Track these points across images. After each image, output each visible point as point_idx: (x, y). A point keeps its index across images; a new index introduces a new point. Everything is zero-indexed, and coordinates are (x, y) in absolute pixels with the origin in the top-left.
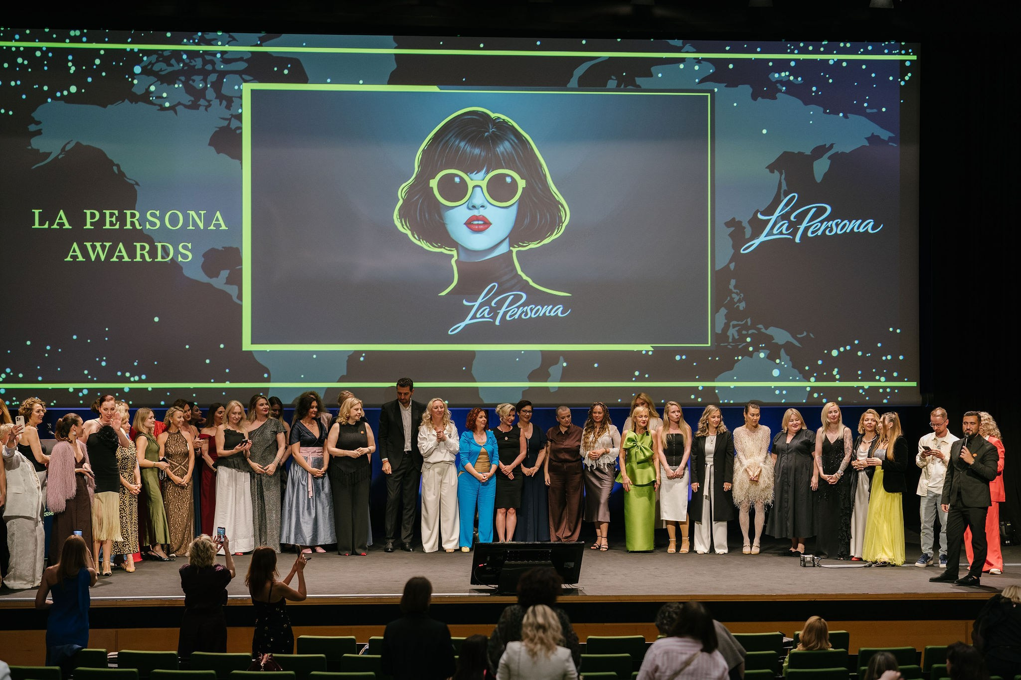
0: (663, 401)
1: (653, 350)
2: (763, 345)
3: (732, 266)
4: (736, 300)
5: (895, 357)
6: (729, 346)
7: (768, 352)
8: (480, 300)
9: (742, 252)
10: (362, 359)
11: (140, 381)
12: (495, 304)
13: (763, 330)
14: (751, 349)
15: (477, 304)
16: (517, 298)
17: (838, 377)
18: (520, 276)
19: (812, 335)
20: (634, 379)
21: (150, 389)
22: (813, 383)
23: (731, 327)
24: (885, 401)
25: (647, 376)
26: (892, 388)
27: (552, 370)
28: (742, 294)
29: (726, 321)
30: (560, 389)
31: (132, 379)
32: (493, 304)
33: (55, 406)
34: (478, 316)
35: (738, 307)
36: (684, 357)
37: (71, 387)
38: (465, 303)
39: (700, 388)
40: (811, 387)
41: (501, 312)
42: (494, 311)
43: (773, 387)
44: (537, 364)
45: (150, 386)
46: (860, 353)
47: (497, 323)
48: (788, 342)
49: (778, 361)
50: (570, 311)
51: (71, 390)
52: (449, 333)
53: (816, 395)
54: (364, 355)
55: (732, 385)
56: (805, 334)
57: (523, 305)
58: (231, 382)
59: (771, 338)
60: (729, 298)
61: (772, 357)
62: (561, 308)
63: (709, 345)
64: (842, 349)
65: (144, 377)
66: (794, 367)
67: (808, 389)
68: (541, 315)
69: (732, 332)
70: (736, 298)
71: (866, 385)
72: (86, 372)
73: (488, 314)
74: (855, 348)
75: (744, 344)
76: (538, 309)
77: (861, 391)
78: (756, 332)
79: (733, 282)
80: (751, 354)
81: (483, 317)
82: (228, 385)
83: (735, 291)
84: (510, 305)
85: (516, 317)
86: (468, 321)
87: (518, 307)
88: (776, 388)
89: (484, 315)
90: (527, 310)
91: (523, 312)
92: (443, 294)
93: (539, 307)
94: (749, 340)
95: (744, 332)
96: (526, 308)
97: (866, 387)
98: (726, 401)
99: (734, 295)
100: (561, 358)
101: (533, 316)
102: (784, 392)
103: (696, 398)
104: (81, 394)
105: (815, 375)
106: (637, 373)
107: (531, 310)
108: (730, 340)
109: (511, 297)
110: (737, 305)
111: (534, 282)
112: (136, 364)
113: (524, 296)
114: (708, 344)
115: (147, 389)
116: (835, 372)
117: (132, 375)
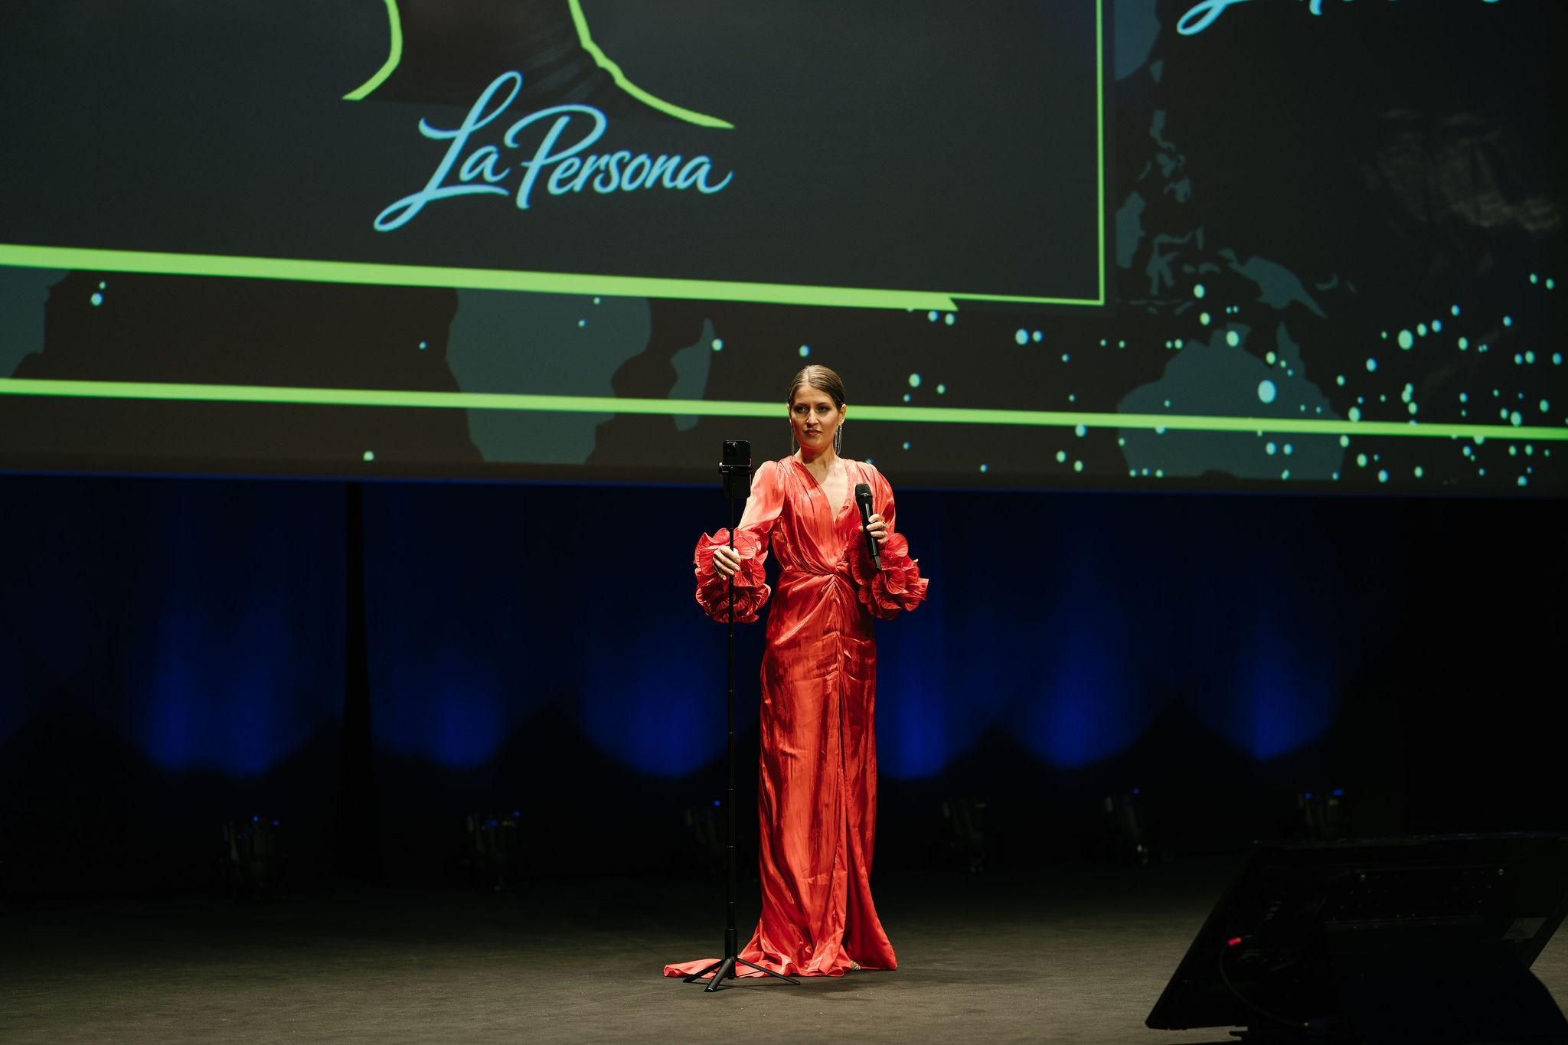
0: (983, 468)
1: (953, 307)
2: (1236, 309)
3: (1157, 70)
4: (1166, 172)
5: (1543, 358)
6: (1152, 310)
7: (1247, 329)
8: (470, 125)
9: (1181, 30)
10: (96, 300)
12: (516, 139)
13: (1235, 266)
14: (1205, 319)
15: (461, 136)
16: (580, 126)
17: (1413, 408)
18: (588, 56)
19: (1351, 287)
20: (907, 398)
22: (1354, 425)
23: (1155, 255)
24: (1522, 481)
25: (941, 389)
26: (1538, 444)
27: (681, 360)
28: (1182, 157)
29: (1142, 233)
30: (705, 420)
32: (508, 139)
34: (465, 175)
35: (1173, 192)
36: (1037, 336)
38: (425, 130)
39: (1080, 432)
40: (1351, 437)
41: (534, 167)
42: (512, 163)
43: (1260, 433)
44: (638, 340)
46: (1463, 344)
47: (522, 201)
48: (1296, 306)
49: (1271, 358)
50: (729, 177)
52: (378, 226)
53: (1362, 460)
54: (102, 285)
55: (1160, 423)
56: (1335, 281)
57: (598, 149)
59: (1254, 289)
60: (1149, 166)
61: (1254, 346)
62: (706, 168)
63: (1101, 302)
64: (1422, 330)
66: (1310, 375)
67: (1344, 442)
68: (649, 184)
69: (1158, 267)
70: (1167, 165)
71: (1480, 433)
73: (496, 170)
74: (1453, 329)
75: (1188, 305)
76: (640, 168)
77: (1467, 451)
78: (1216, 269)
79: (1159, 118)
80: (1203, 335)
81: (479, 180)
83: (1165, 145)
84: (558, 147)
85: (578, 185)
86: (433, 191)
87: (583, 156)
88: (1269, 436)
89: (481, 174)
90: (607, 165)
91: (597, 172)
92: (358, 94)
93: (643, 158)
94: (1199, 291)
95: (1188, 269)
96: (605, 159)
97: (1479, 440)
98: (1145, 472)
99: (1162, 159)
100: (708, 326)
101: (627, 187)
102: (1288, 449)
103: (1070, 461)
105: (1360, 400)
106: (915, 380)
107: (622, 166)
108: (1154, 291)
109: (562, 122)
110: (1172, 185)
111: (628, 75)
113: (601, 125)
114: (1097, 297)
116: (1406, 396)
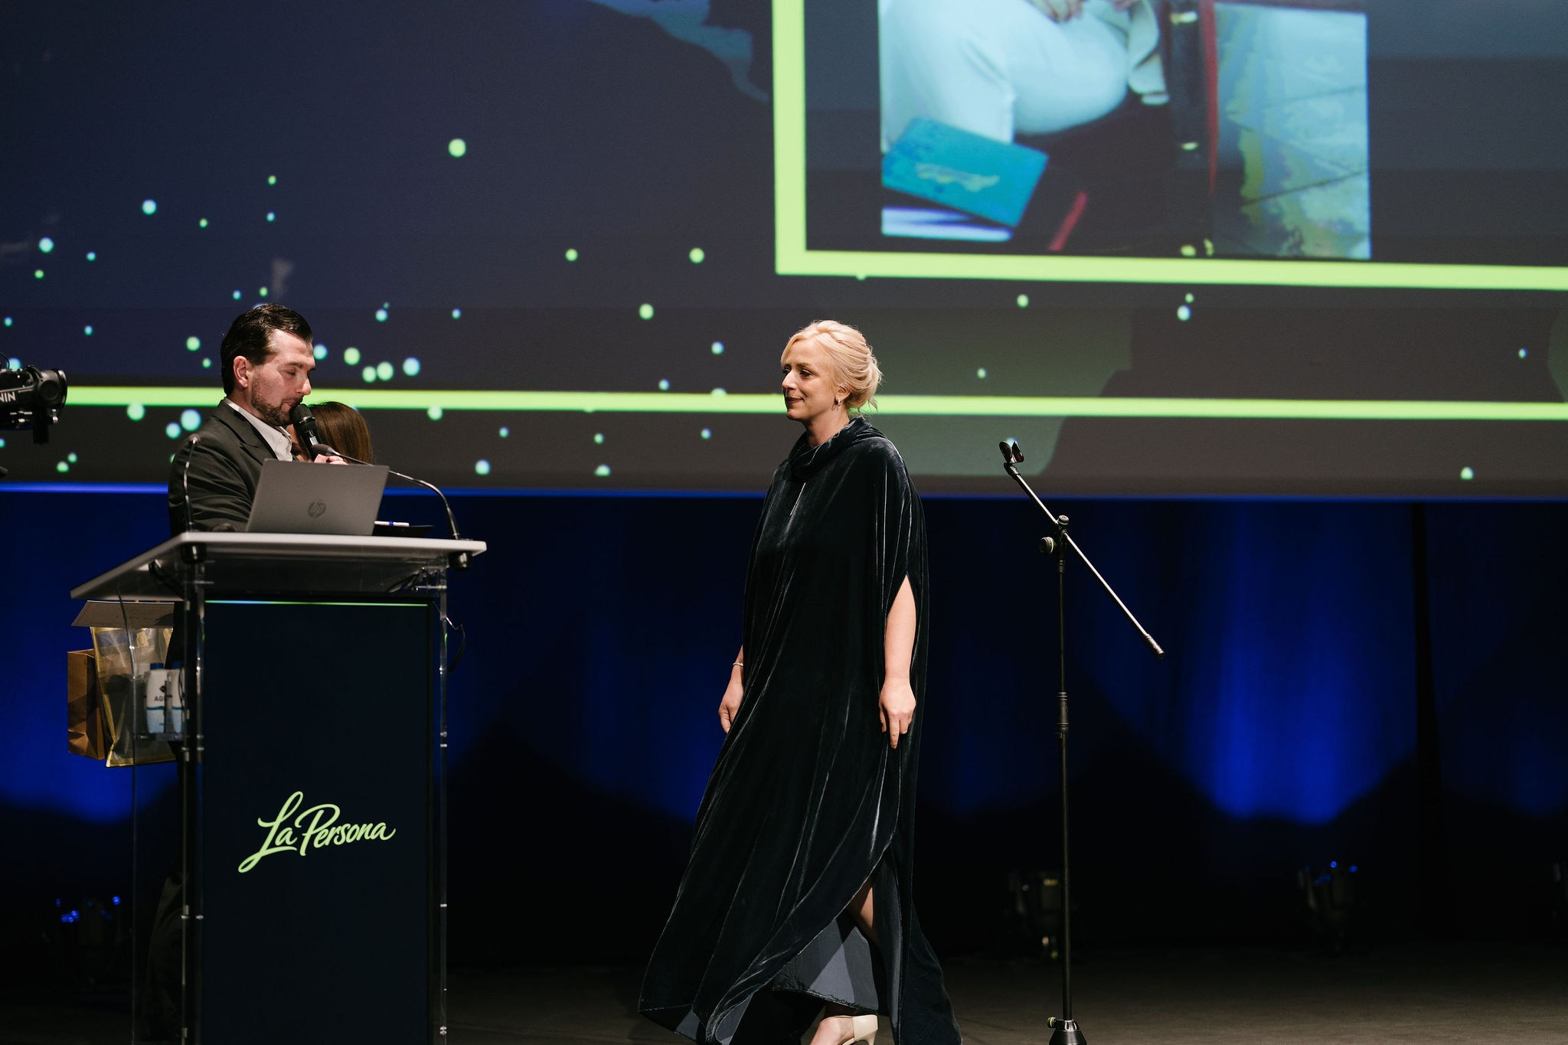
10: (1183, 315)
11: (401, 382)
21: (435, 414)
31: (369, 374)
33: (72, 476)
37: (136, 400)
45: (435, 403)
51: (136, 413)
54: (1189, 299)
58: (732, 389)
65: (411, 367)
72: (193, 344)
82: (719, 401)
104: (173, 431)
112: (381, 316)
115: (421, 414)
117: (370, 359)
